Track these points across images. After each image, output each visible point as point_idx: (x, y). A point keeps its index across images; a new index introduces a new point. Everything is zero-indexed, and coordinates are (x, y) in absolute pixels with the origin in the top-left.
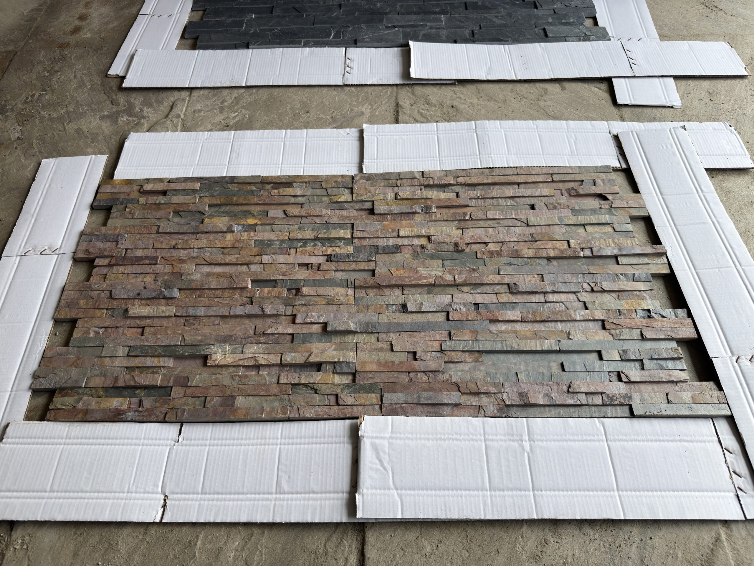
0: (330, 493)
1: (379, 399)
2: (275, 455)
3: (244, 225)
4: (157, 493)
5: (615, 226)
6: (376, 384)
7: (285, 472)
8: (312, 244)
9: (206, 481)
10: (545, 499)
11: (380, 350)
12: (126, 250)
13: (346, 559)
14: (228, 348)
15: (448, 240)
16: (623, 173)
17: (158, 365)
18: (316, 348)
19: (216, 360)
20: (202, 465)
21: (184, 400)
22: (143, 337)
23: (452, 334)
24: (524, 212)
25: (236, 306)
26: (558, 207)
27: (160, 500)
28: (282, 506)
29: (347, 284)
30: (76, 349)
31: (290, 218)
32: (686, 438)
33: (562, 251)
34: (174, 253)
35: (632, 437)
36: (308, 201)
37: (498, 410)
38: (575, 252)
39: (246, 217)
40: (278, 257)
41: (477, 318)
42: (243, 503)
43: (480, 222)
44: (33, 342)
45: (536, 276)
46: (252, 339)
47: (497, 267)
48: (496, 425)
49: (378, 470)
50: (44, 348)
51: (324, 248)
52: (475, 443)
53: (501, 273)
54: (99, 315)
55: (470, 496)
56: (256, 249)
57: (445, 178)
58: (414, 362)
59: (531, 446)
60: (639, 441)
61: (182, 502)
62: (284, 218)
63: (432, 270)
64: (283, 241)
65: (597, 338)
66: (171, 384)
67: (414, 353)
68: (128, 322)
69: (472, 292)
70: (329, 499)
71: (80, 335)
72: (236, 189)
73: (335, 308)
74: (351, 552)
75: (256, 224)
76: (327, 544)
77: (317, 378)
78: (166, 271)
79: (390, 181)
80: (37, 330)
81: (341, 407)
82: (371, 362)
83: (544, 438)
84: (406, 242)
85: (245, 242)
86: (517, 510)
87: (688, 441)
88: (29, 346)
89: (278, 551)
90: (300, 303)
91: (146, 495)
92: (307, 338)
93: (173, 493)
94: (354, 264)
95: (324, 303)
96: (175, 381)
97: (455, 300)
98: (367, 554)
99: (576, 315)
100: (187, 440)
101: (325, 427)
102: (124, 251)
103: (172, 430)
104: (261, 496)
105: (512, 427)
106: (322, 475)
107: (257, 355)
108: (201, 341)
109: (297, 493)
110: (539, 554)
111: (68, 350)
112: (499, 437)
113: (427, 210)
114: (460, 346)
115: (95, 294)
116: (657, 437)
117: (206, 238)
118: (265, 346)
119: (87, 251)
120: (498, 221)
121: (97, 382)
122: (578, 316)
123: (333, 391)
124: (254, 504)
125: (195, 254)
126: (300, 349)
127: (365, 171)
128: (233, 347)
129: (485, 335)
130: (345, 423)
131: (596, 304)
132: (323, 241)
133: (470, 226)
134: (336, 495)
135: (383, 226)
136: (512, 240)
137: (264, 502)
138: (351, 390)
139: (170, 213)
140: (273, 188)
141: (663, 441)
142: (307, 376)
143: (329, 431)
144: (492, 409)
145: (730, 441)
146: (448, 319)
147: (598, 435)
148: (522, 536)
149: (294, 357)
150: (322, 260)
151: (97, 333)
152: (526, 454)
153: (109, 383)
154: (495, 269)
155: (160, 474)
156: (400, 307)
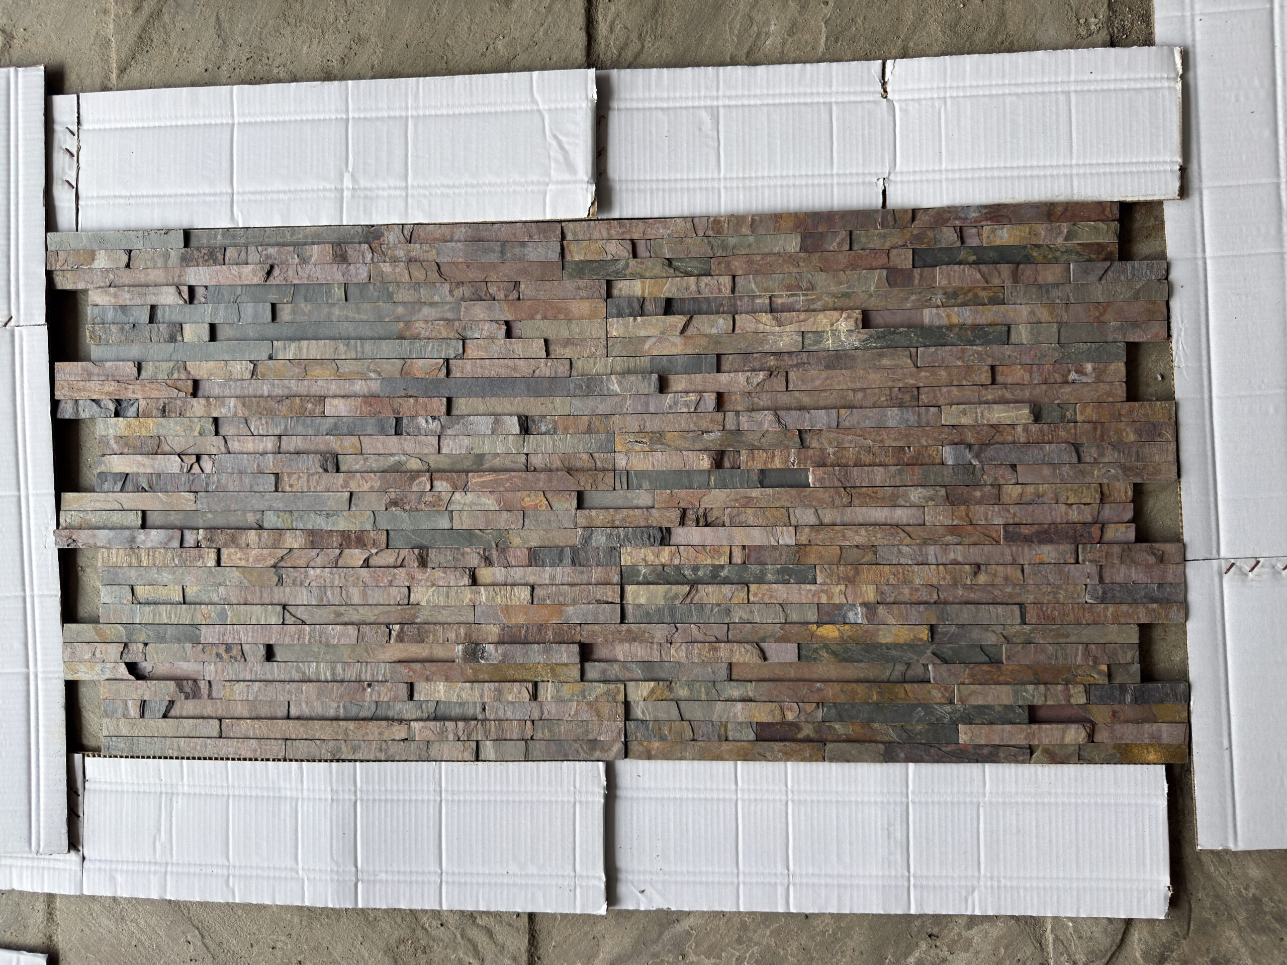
0: (638, 109)
1: (566, 251)
2: (726, 162)
3: (845, 623)
4: (900, 100)
5: (130, 597)
6: (571, 276)
7: (707, 136)
8: (700, 573)
9: (828, 121)
10: (333, 108)
11: (568, 342)
12: (1077, 562)
13: (612, 30)
14: (829, 343)
15: (439, 573)
16: (85, 742)
17: (948, 310)
18: (676, 345)
19: (846, 319)
20: (838, 145)
21: (887, 245)
22: (990, 361)
23: (444, 371)
24: (287, 640)
25: (829, 429)
26: (222, 650)
27: (893, 91)
28: (707, 88)
29: (629, 479)
30: (1110, 339)
31: (750, 639)
32: (122, 201)
33: (234, 541)
34: (976, 554)
35: (195, 200)
36: (719, 686)
37: (383, 235)
38: (211, 540)
39: (842, 641)
40: (764, 542)
41: (399, 400)
42: (765, 92)
43: (372, 619)
44: (1200, 354)
45: (288, 489)
46: (790, 363)
47: (353, 508)
48: (389, 213)
49: (567, 135)
50: (1174, 340)
51: (676, 562)
52: (421, 183)
53: (347, 495)
54: (1089, 410)
55: (436, 107)
56: (812, 559)
57: (433, 738)
58: (510, 318)
59: (342, 181)
60: (188, 195)
61: (859, 89)
62: (764, 640)
63: (472, 504)
64: (760, 580)
65: (211, 364)
66: (917, 272)
67: (509, 334)
68: (1027, 394)
69: (404, 458)
70: (638, 100)
71: (1112, 367)
72: (876, 726)
73: (647, 424)
74: (606, 38)
75: (819, 624)
76: (640, 46)
77: (671, 288)
78: (981, 509)
79: (547, 735)
80: (1202, 379)
81: (628, 237)
82: (583, 318)
83: (321, 194)
84: (518, 574)
85: (835, 578)
86: (373, 92)
87: (120, 197)
88: (1204, 346)
89: (709, 37)
90: (712, 436)
91: (916, 96)
92: (694, 364)
93: (874, 102)
94: (618, 523)
95: (669, 435)
96: (910, 278)
97: (434, 440)
98: (582, 35)
99: (235, 407)
100: (870, 183)
101: (652, 205)
102: (1081, 558)
103: (900, 198)
104: (740, 103)
105: (365, 210)
106: (651, 133)
107: (777, 329)
108: (881, 355)
109: (687, 108)
110: (354, 46)
111: (1124, 337)
112: (385, 194)
113: (474, 652)
114: (433, 348)
115: (1110, 456)
116: (162, 201)
117: (917, 590)
118: (766, 348)
119: (1161, 559)
120: (340, 620)
121: (1050, 274)
122: (232, 405)
123: (642, 263)
124: (749, 90)
125: (931, 550)
126: (703, 342)
127: (601, 765)
128: (822, 346)
129: (389, 367)
130: (621, 212)
131: (198, 429)
132: (680, 579)
133: (393, 608)
134: (629, 106)
135: (561, 613)
136: (318, 571)
137: (734, 93)
138: (613, 268)
139: (1008, 658)
140: (794, 726)
141: (154, 196)
142: (687, 289)
143: (645, 199)
144: (391, 237)
145: (63, 198)
146: (449, 401)
147: (243, 201)
148: (373, 67)
149: (712, 326)
150: (680, 535)
151: (1080, 372)
152: (350, 169)
153: (1027, 271)
154: (356, 505)
155: (901, 128)
156: (533, 428)
